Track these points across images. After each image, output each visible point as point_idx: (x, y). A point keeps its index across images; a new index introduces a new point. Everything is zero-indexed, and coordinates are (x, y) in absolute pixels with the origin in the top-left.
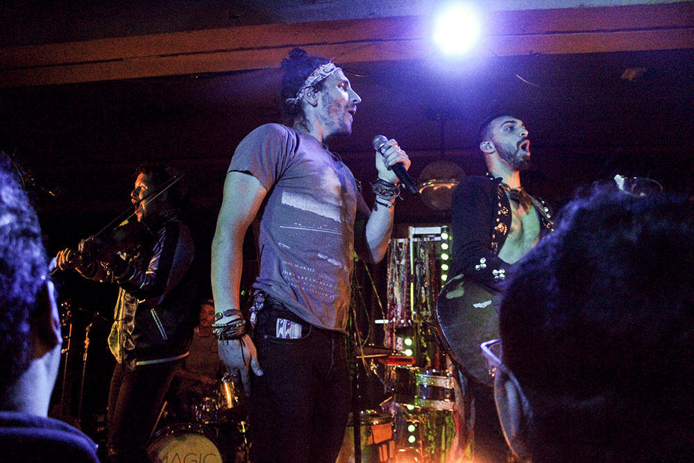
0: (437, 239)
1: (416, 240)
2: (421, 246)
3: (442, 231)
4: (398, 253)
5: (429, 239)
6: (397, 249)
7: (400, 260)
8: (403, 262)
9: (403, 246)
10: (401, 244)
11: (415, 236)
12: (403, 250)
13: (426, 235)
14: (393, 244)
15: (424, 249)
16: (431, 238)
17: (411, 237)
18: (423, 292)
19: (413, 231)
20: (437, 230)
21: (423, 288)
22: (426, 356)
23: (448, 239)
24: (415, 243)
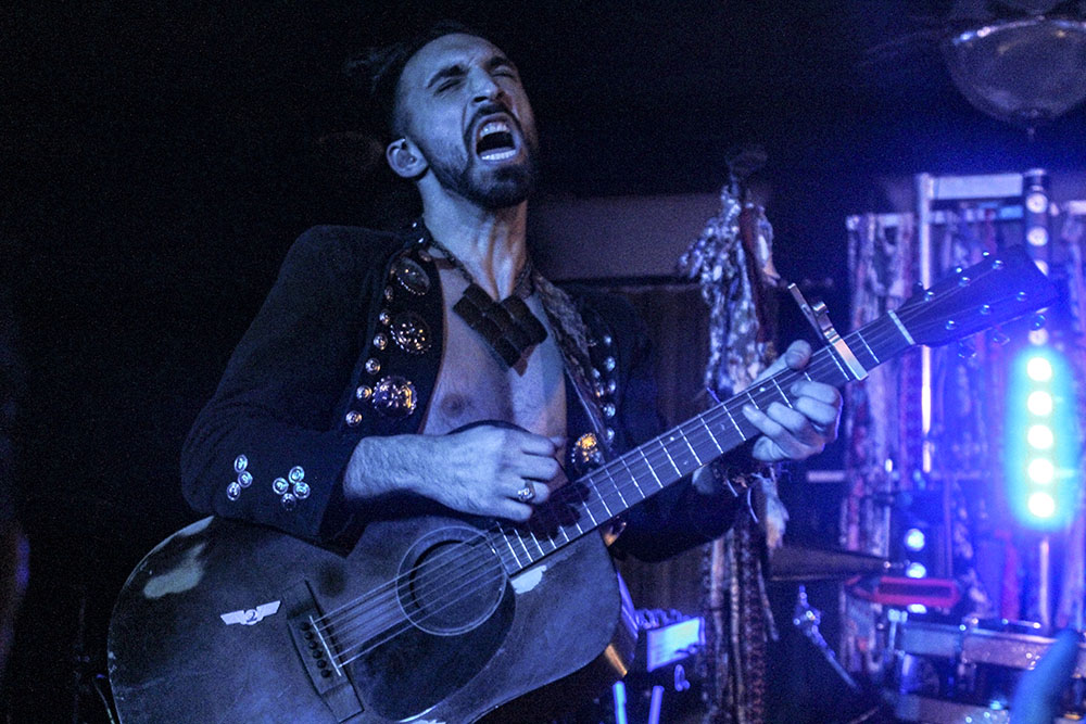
0: (1009, 212)
1: (939, 217)
2: (956, 237)
3: (1028, 184)
4: (883, 261)
5: (981, 215)
6: (879, 247)
7: (886, 279)
8: (898, 288)
9: (899, 238)
10: (891, 233)
11: (938, 205)
12: (898, 251)
13: (974, 203)
14: (866, 231)
15: (965, 245)
16: (987, 212)
17: (925, 208)
18: (963, 381)
19: (931, 187)
20: (1010, 184)
21: (962, 370)
22: (968, 587)
23: (1047, 212)
24: (937, 229)
